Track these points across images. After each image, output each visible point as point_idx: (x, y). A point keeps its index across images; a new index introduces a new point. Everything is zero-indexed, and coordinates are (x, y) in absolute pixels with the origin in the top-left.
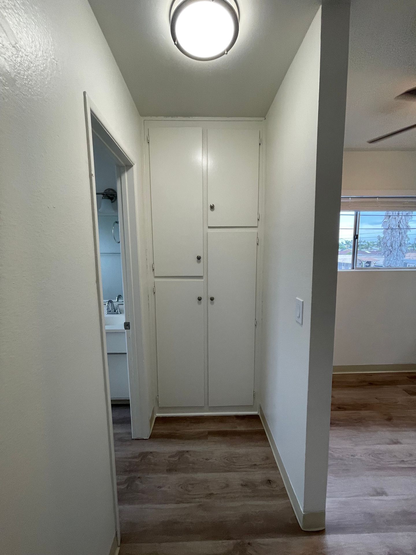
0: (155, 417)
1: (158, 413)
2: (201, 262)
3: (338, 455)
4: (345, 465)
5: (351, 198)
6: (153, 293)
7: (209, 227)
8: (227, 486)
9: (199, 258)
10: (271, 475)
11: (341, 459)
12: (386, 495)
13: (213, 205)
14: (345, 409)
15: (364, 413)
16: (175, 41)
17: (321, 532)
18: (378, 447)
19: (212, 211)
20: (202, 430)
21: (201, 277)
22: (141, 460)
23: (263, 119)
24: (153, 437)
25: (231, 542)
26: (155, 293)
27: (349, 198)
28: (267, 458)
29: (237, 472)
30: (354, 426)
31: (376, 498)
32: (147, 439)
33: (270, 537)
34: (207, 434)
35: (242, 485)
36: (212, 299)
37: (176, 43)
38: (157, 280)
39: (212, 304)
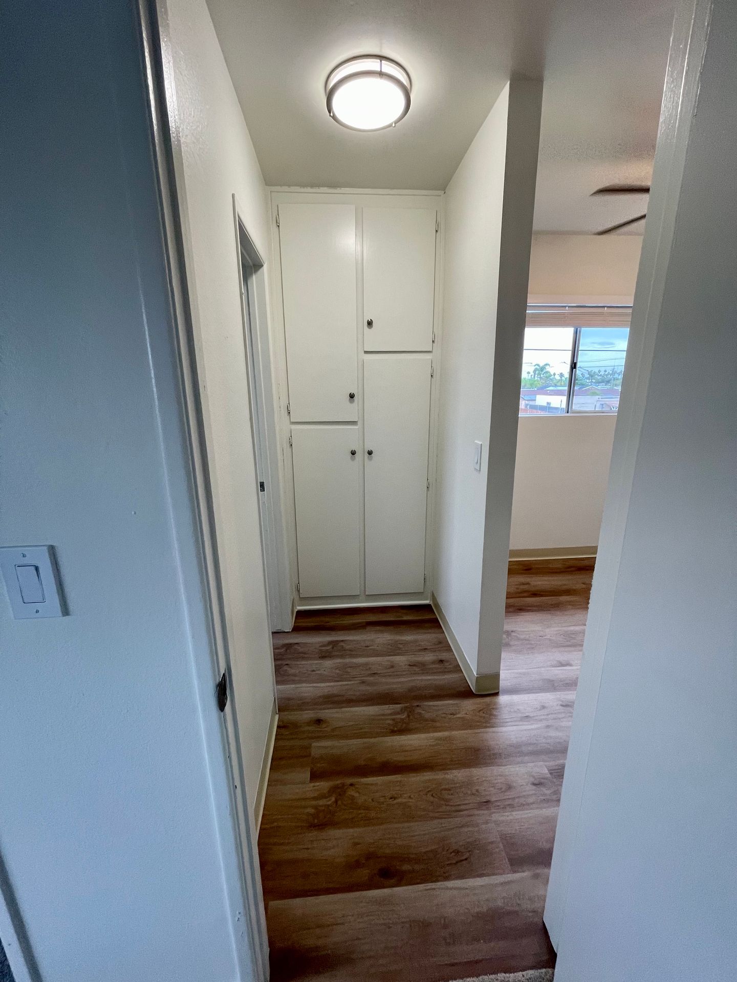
0: (296, 610)
1: (298, 606)
2: (355, 402)
3: (524, 636)
4: (531, 644)
5: (569, 307)
6: (289, 445)
7: (366, 352)
8: (392, 667)
9: (352, 396)
10: (444, 656)
11: (528, 640)
12: (571, 665)
13: (371, 320)
14: (542, 596)
15: (563, 598)
16: (330, 112)
17: (497, 694)
18: (572, 628)
19: (370, 328)
20: (360, 621)
21: (354, 423)
22: (286, 650)
23: (441, 193)
24: (296, 629)
25: (399, 706)
26: (291, 445)
27: (566, 306)
28: (440, 643)
29: (404, 655)
30: (549, 610)
31: (560, 668)
32: (289, 632)
33: (440, 701)
34: (364, 624)
35: (410, 665)
36: (370, 453)
37: (332, 114)
38: (294, 427)
39: (370, 459)
